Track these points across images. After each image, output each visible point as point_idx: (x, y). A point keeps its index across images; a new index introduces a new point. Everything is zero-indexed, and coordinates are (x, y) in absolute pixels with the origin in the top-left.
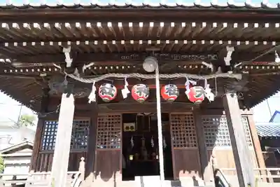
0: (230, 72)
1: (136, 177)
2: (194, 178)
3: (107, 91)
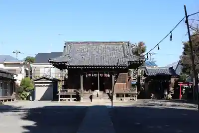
3: (90, 75)
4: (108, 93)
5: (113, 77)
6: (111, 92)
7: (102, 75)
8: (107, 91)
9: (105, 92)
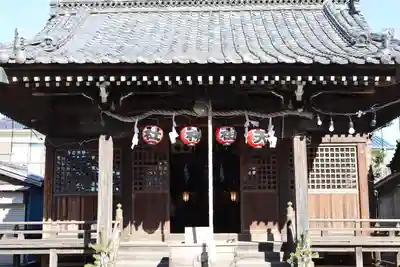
0: (300, 110)
1: (186, 229)
2: (269, 231)
3: (153, 135)
4: (263, 247)
5: (300, 146)
6: (279, 238)
7: (227, 135)
8: (259, 233)
9: (246, 237)
